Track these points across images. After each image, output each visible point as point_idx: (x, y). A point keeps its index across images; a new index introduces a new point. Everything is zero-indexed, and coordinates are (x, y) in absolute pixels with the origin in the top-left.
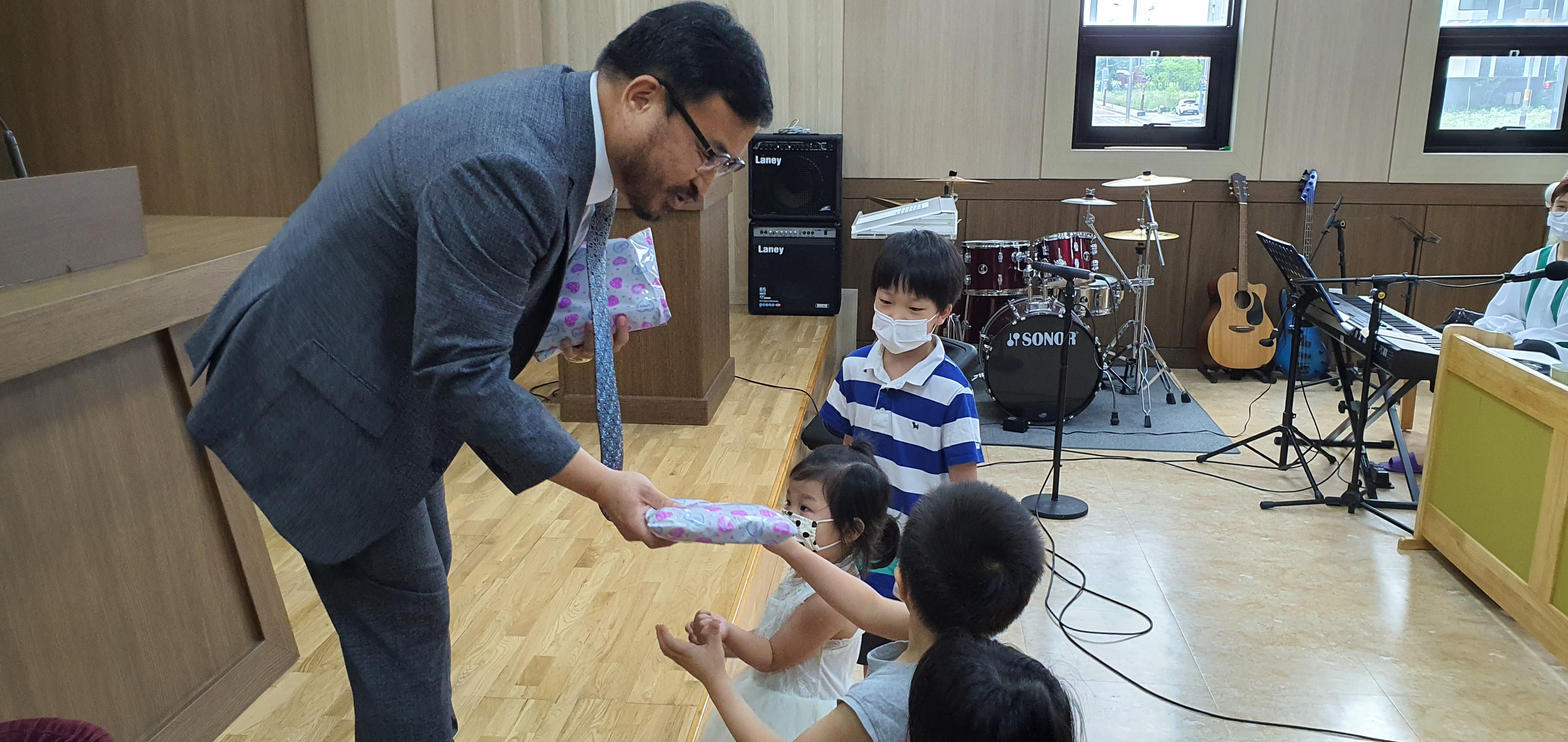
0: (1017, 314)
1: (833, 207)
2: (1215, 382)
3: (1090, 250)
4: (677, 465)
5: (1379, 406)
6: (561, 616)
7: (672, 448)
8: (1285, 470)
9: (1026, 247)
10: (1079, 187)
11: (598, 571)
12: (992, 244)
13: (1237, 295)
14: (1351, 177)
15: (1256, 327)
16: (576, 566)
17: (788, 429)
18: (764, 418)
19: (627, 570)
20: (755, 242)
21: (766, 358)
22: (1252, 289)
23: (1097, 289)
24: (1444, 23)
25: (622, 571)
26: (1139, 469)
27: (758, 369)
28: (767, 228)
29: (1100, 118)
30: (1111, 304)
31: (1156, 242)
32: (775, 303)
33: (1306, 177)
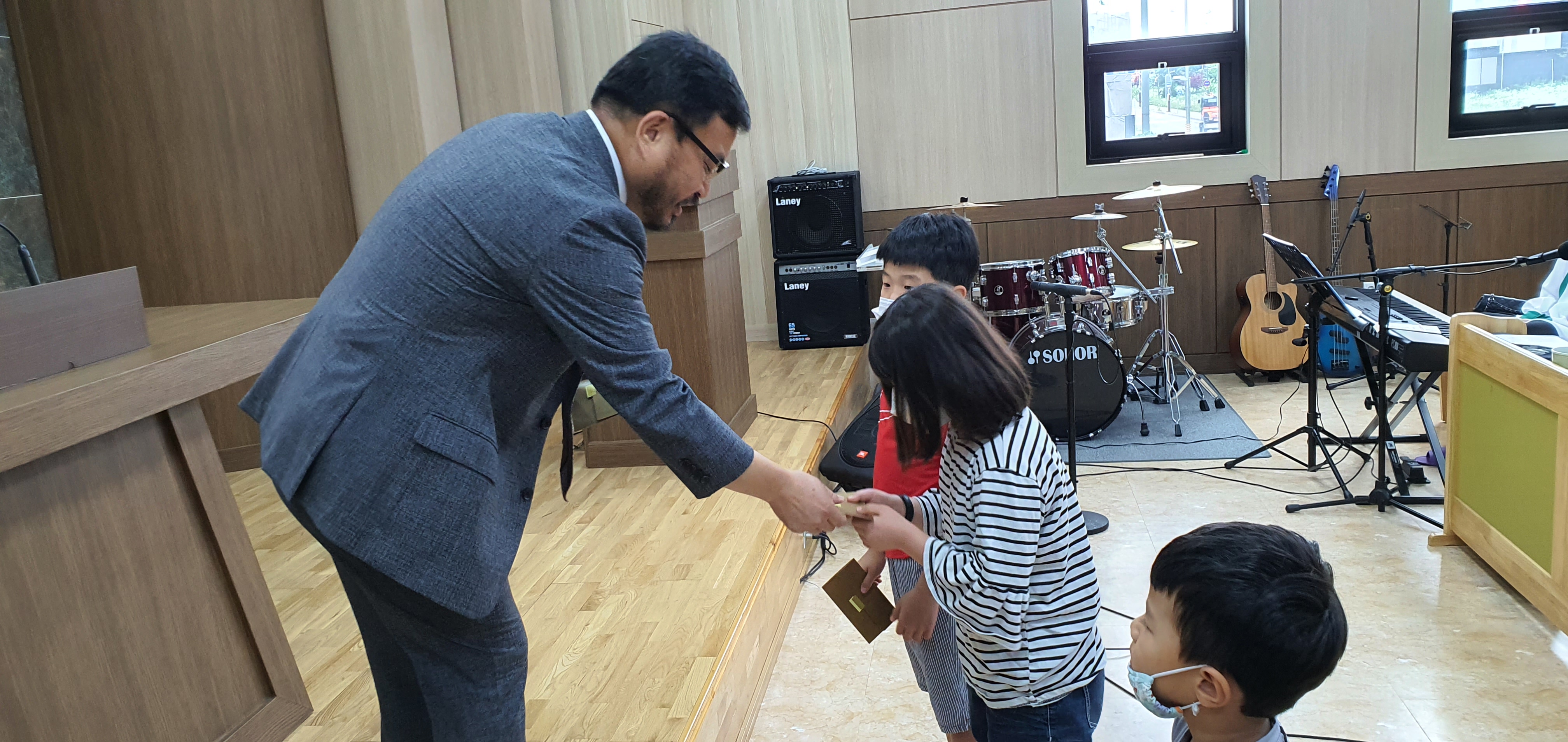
0: (1036, 332)
1: (854, 242)
2: (1253, 386)
3: (1104, 263)
4: (691, 504)
5: (1407, 400)
6: (560, 660)
8: (1314, 471)
9: (1041, 265)
10: (1088, 202)
11: (601, 614)
12: (1007, 265)
13: (1266, 296)
14: (1375, 169)
15: (1289, 327)
16: (581, 610)
17: (802, 462)
18: (780, 453)
19: (629, 611)
20: (781, 280)
21: (791, 392)
22: (1281, 289)
23: (1119, 301)
24: (1456, 7)
25: (623, 613)
26: (1165, 480)
27: (781, 404)
28: (792, 267)
29: (1114, 132)
30: (1135, 315)
31: (1171, 250)
32: (805, 337)
33: (1328, 173)
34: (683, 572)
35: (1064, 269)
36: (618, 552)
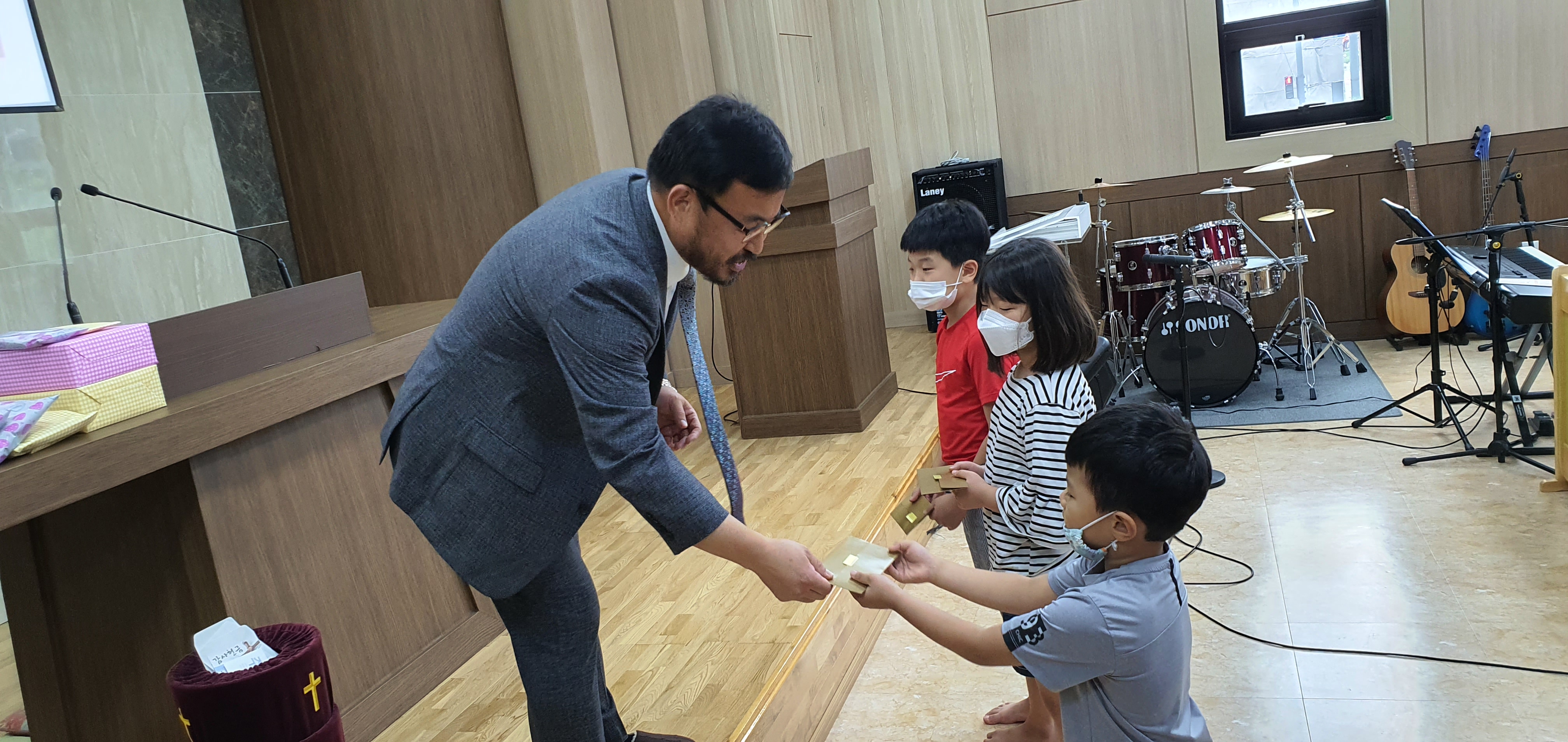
0: (1169, 304)
2: (1401, 350)
3: (1236, 235)
5: (1536, 355)
7: (828, 452)
8: (1441, 426)
9: (1173, 240)
12: (1139, 241)
13: (1413, 260)
18: (913, 422)
23: (1254, 271)
26: (1289, 439)
27: (922, 380)
29: (1252, 107)
30: (1273, 284)
31: (1303, 220)
33: (1478, 134)
35: (1196, 242)
36: (761, 505)
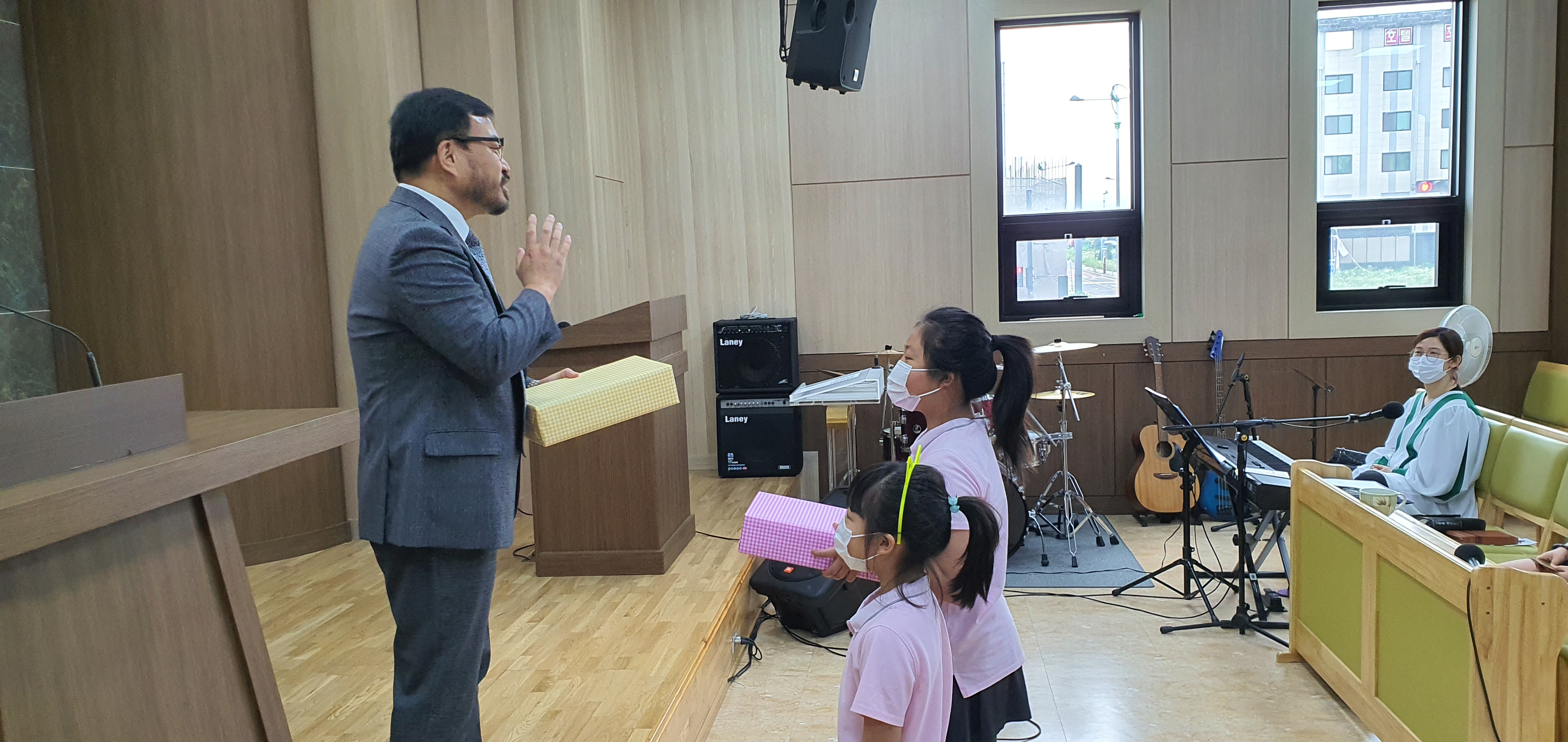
1: (790, 381)
2: (1145, 526)
4: (632, 608)
5: (1269, 538)
7: (630, 594)
8: (1189, 599)
11: (551, 695)
13: (1158, 445)
14: (1253, 336)
16: (533, 691)
18: (715, 566)
19: (575, 694)
20: (722, 414)
21: (727, 515)
22: (1171, 439)
24: (1320, 199)
25: (570, 693)
27: (718, 524)
28: (733, 401)
29: (1024, 294)
31: (1070, 400)
32: (742, 467)
33: (1213, 338)
34: (624, 663)
36: (567, 645)
